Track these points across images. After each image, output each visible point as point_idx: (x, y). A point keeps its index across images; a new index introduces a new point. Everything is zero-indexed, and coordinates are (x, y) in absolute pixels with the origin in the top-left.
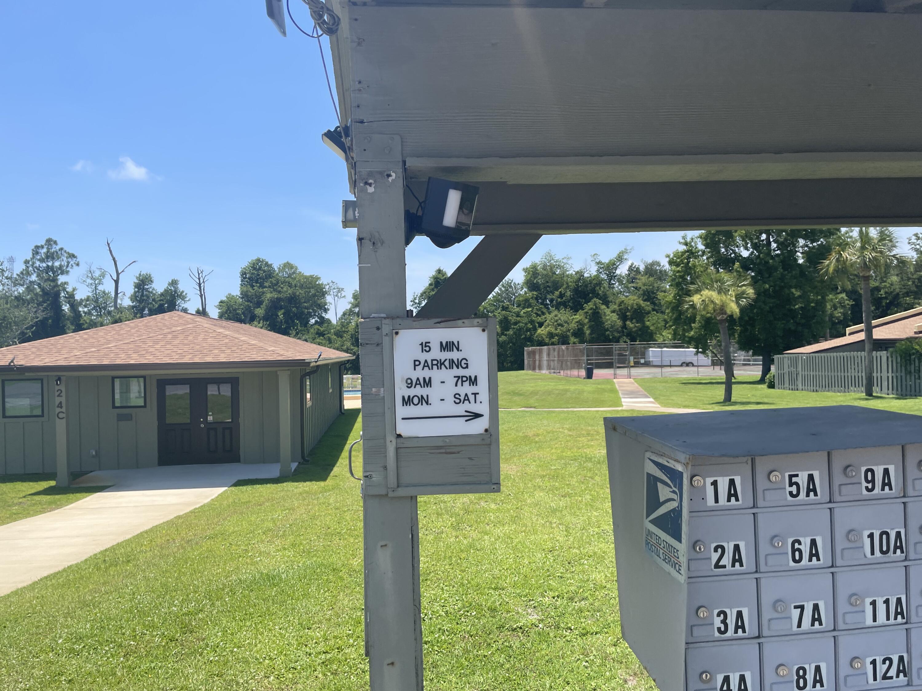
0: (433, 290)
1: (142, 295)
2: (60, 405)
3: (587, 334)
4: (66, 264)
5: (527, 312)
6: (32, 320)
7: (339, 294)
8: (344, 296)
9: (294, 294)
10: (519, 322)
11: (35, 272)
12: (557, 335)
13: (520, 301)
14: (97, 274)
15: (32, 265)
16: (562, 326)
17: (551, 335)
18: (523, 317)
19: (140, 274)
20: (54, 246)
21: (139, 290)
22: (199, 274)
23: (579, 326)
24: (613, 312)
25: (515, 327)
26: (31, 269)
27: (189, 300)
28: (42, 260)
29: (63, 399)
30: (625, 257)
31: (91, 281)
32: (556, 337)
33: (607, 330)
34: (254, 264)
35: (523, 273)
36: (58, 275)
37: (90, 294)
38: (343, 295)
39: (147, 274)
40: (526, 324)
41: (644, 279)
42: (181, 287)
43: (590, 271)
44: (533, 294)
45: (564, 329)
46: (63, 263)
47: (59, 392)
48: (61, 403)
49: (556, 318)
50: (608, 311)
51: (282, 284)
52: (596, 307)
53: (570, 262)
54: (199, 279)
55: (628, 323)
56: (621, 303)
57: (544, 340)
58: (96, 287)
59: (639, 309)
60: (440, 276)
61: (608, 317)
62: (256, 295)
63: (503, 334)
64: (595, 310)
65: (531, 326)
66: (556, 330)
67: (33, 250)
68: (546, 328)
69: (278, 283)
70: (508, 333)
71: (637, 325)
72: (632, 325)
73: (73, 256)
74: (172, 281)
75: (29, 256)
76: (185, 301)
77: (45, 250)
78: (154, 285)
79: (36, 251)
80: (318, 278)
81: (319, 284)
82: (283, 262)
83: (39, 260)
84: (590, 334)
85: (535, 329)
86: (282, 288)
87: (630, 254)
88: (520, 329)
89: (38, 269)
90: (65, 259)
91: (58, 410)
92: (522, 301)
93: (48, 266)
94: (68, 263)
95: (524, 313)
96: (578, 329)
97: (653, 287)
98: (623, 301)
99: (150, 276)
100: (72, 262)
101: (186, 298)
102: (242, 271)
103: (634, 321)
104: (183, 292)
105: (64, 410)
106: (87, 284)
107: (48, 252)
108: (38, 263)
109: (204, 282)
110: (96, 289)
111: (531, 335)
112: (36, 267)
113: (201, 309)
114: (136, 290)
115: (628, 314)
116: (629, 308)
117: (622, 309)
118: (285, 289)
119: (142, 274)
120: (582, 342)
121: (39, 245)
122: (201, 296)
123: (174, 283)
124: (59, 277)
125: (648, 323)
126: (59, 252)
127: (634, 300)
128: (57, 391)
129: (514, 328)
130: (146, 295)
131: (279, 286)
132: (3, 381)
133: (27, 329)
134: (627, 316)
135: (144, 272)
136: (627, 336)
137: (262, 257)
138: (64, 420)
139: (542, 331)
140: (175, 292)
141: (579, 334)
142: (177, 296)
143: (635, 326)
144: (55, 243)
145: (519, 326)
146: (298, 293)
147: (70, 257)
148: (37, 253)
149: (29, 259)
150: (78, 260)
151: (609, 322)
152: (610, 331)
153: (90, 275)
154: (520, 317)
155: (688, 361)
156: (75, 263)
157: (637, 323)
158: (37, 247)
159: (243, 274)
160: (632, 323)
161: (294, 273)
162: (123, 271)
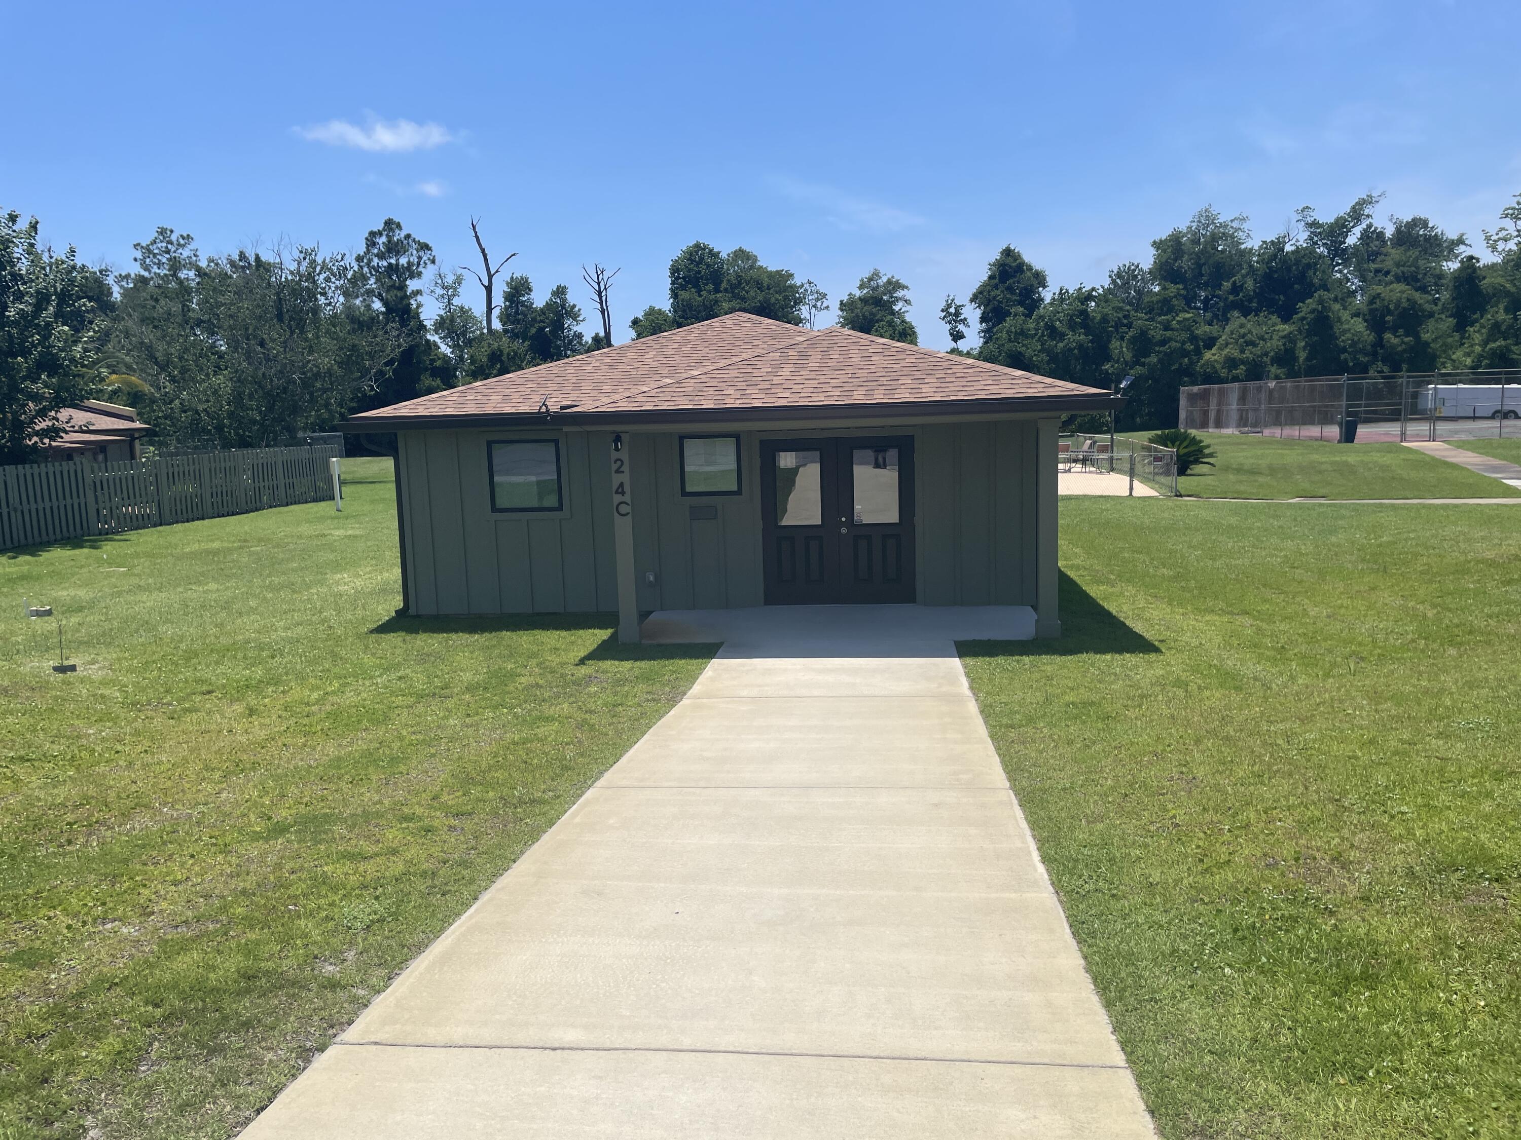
0: (996, 287)
1: (517, 313)
2: (620, 490)
3: (1301, 360)
4: (416, 260)
5: (1185, 319)
6: (393, 350)
7: (819, 304)
8: (827, 307)
9: (766, 300)
10: (1170, 339)
11: (372, 275)
12: (1243, 362)
13: (1153, 302)
14: (449, 280)
15: (368, 264)
16: (1254, 345)
17: (1232, 363)
18: (1177, 330)
19: (512, 278)
20: (397, 232)
21: (511, 303)
22: (598, 276)
23: (1288, 345)
24: (1357, 315)
25: (1161, 349)
26: (366, 270)
27: (583, 320)
28: (381, 256)
29: (625, 478)
30: (1366, 212)
31: (442, 292)
32: (1242, 367)
33: (1344, 350)
34: (691, 254)
35: (1153, 251)
36: (406, 279)
37: (442, 312)
38: (825, 305)
39: (522, 277)
40: (1184, 343)
41: (1396, 254)
42: (572, 298)
43: (1297, 241)
44: (1178, 289)
45: (1258, 351)
46: (411, 260)
47: (619, 463)
48: (622, 485)
49: (1242, 331)
50: (1345, 315)
51: (747, 284)
52: (1323, 307)
53: (1245, 226)
54: (599, 283)
55: (1388, 336)
56: (1374, 298)
57: (1216, 372)
58: (449, 300)
59: (1413, 308)
60: (1009, 260)
61: (1346, 327)
62: (704, 305)
63: (1137, 363)
64: (1321, 312)
65: (1192, 347)
66: (1242, 352)
67: (367, 239)
68: (1221, 349)
69: (740, 283)
70: (1147, 360)
71: (1406, 339)
72: (1395, 341)
73: (425, 247)
74: (558, 288)
75: (362, 250)
76: (577, 321)
77: (384, 239)
78: (533, 295)
79: (371, 242)
80: (791, 276)
81: (791, 286)
82: (733, 250)
83: (377, 255)
84: (1307, 359)
85: (1198, 353)
86: (747, 292)
87: (1376, 206)
88: (1172, 352)
89: (377, 271)
90: (414, 252)
91: (617, 498)
92: (1157, 302)
93: (390, 264)
94: (420, 258)
95: (1179, 322)
96: (1286, 350)
97: (1418, 268)
98: (1379, 294)
99: (527, 281)
100: (425, 258)
101: (579, 316)
102: (672, 266)
103: (1401, 331)
104: (574, 306)
105: (627, 498)
106: (436, 296)
107: (389, 242)
108: (376, 261)
109: (605, 289)
110: (449, 303)
111: (1191, 363)
112: (373, 267)
113: (602, 334)
114: (507, 303)
115: (1388, 318)
116: (1391, 307)
117: (1376, 309)
118: (752, 294)
119: (515, 277)
120: (1292, 374)
121: (375, 230)
122: (603, 312)
123: (560, 292)
124: (408, 282)
125: (1426, 336)
126: (405, 242)
127: (1402, 292)
128: (615, 462)
129: (1159, 352)
130: (523, 313)
131: (743, 289)
132: (489, 444)
133: (386, 364)
134: (1385, 322)
135: (517, 275)
136: (1384, 361)
137: (704, 240)
138: (629, 517)
139: (1214, 355)
140: (563, 306)
141: (1285, 358)
142: (566, 313)
143: (1403, 342)
144: (399, 226)
145: (1170, 347)
146: (773, 300)
147: (422, 248)
148: (374, 244)
149: (362, 254)
150: (433, 254)
151: (1348, 335)
152: (1349, 353)
153: (440, 281)
154: (1172, 330)
155: (1506, 408)
156: (429, 259)
157: (1406, 337)
158: (373, 234)
159: (674, 271)
160: (1396, 336)
161: (752, 267)
162: (497, 271)
